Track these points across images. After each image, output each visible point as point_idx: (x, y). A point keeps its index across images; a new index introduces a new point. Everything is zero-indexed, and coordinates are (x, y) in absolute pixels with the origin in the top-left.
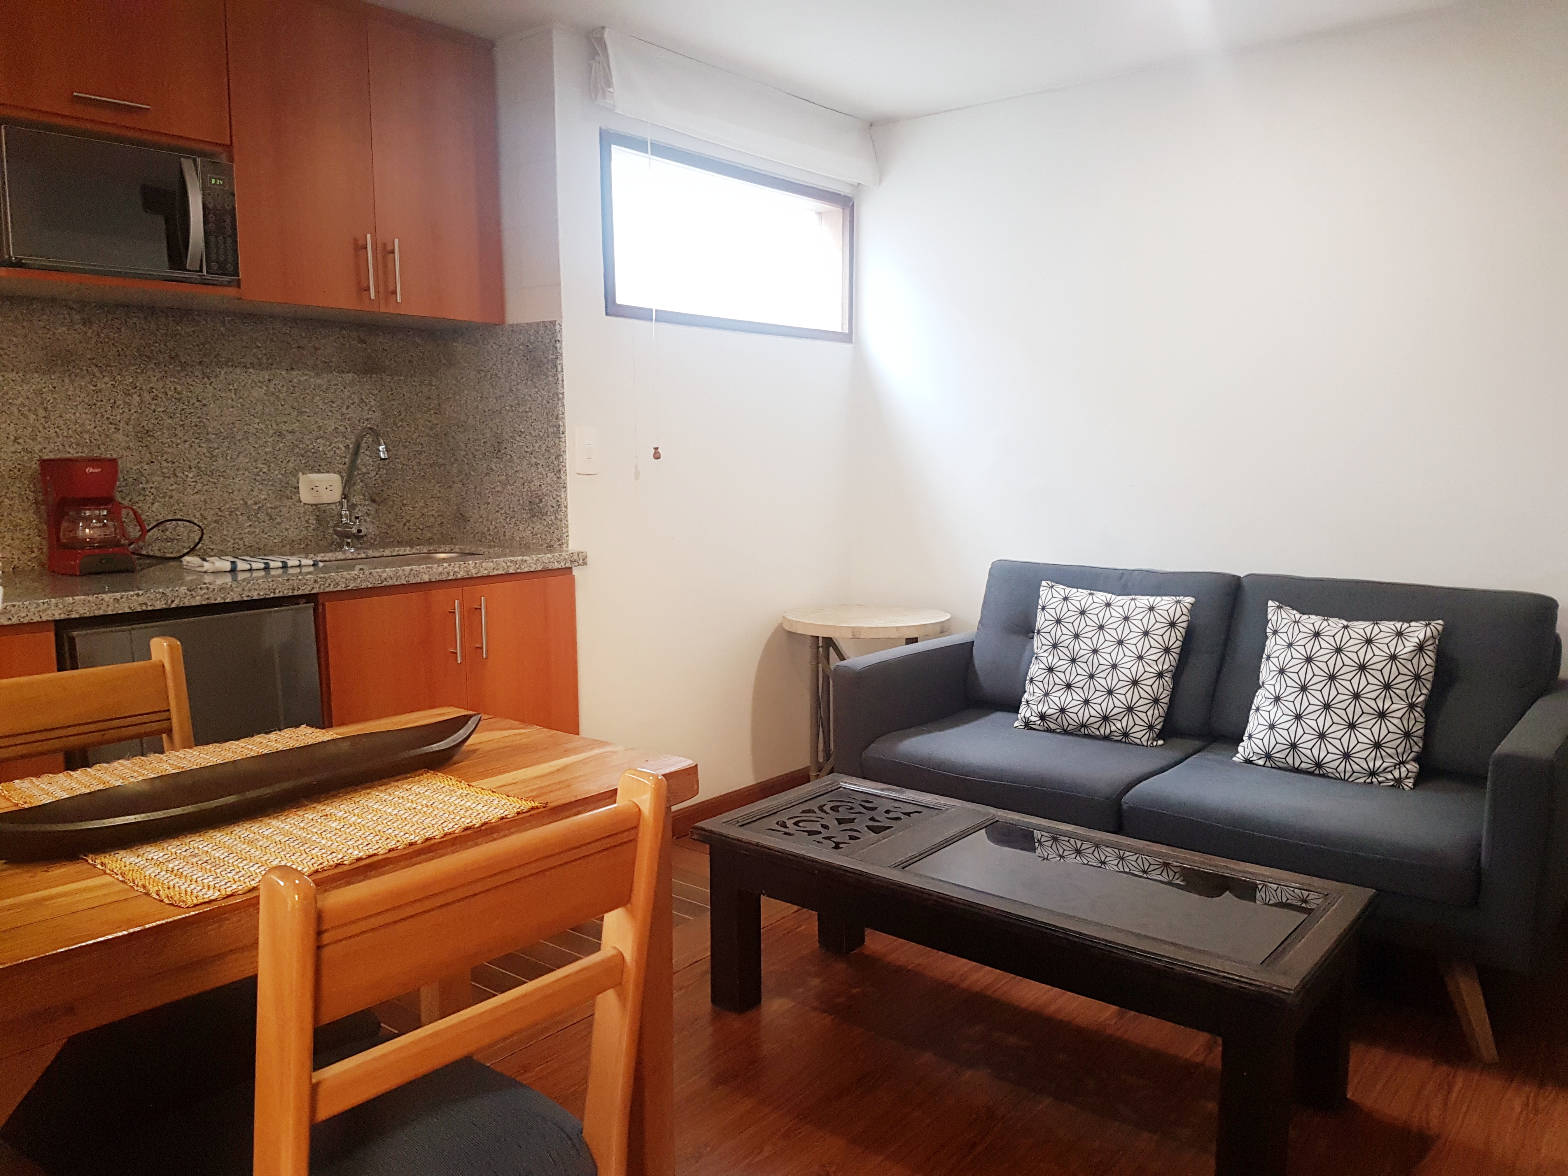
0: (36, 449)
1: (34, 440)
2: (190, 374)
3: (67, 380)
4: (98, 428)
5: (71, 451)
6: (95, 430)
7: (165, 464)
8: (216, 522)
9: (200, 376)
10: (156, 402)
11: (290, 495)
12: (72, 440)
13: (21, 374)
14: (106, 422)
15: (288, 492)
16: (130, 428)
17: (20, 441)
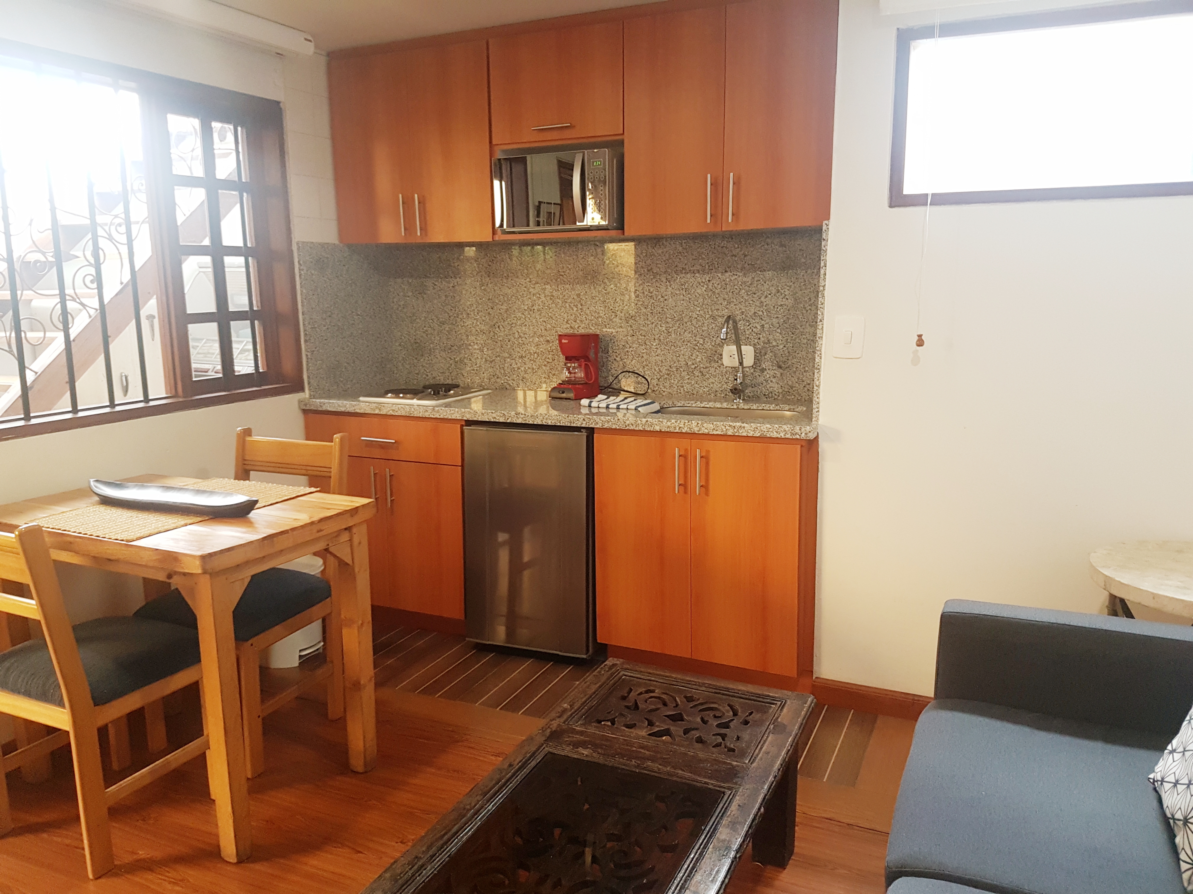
0: (576, 327)
1: (575, 322)
2: (658, 280)
3: (592, 288)
4: (607, 315)
5: (593, 328)
6: (605, 316)
7: (641, 337)
8: (668, 374)
9: (665, 281)
10: (638, 299)
11: (717, 360)
12: (593, 322)
13: (571, 286)
14: (611, 311)
15: (715, 358)
16: (623, 315)
17: (569, 322)
